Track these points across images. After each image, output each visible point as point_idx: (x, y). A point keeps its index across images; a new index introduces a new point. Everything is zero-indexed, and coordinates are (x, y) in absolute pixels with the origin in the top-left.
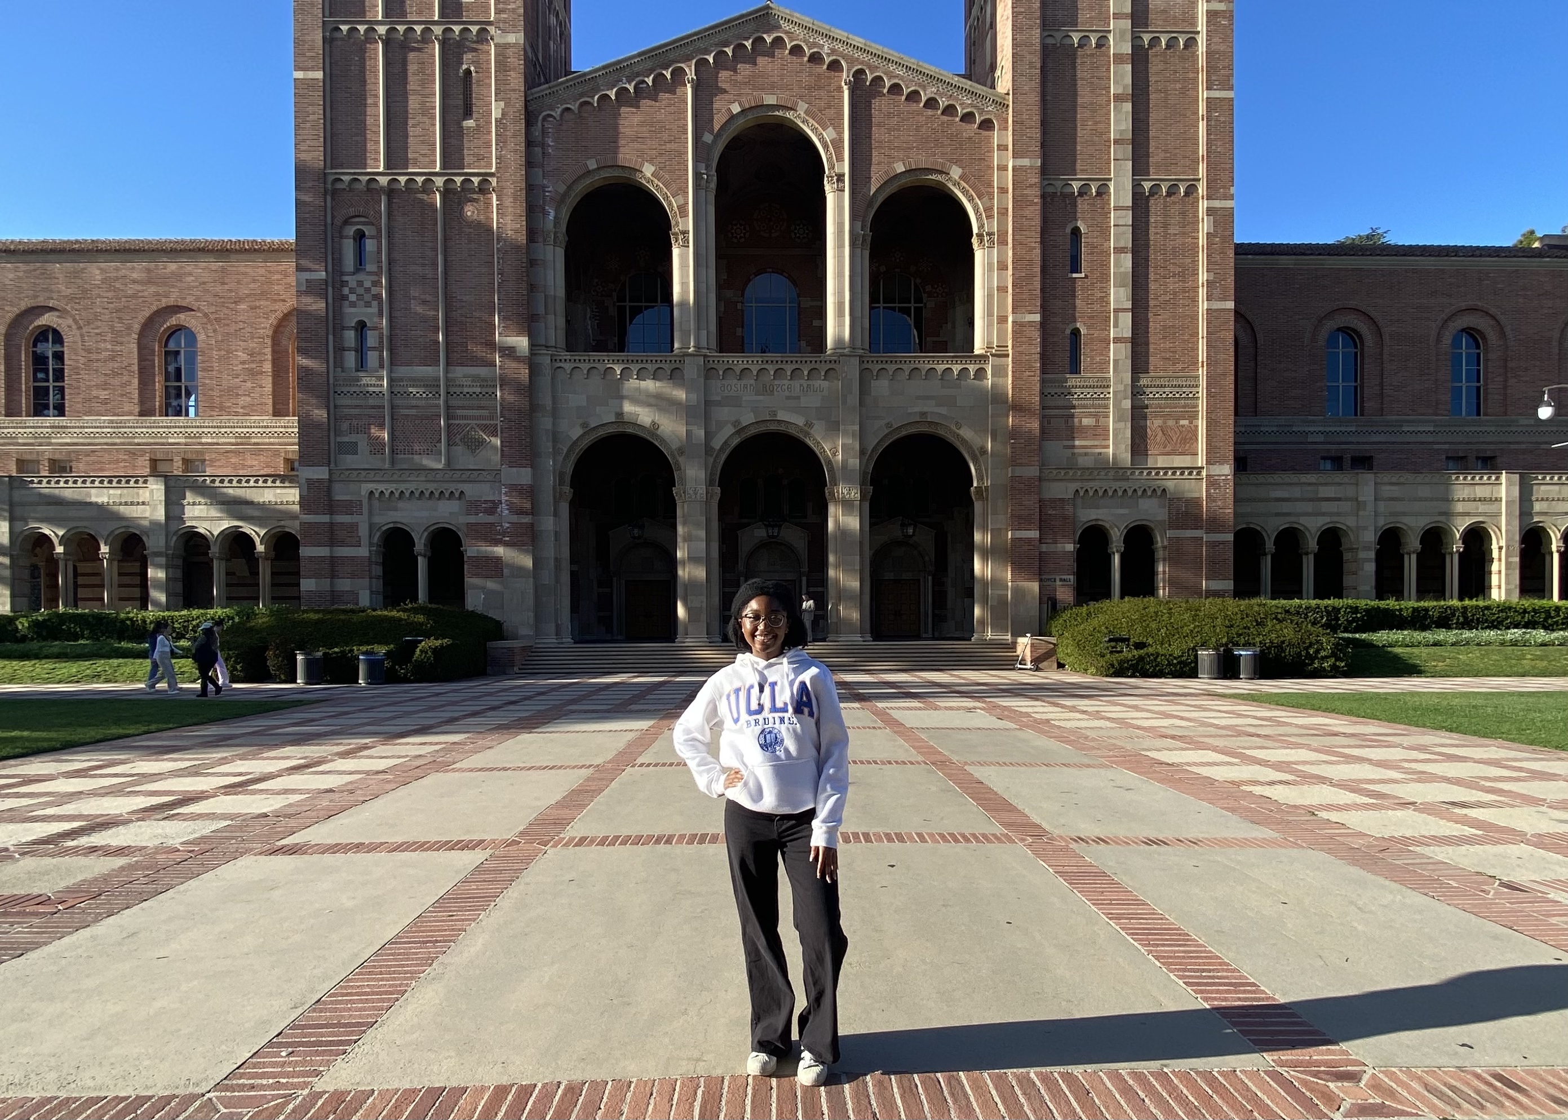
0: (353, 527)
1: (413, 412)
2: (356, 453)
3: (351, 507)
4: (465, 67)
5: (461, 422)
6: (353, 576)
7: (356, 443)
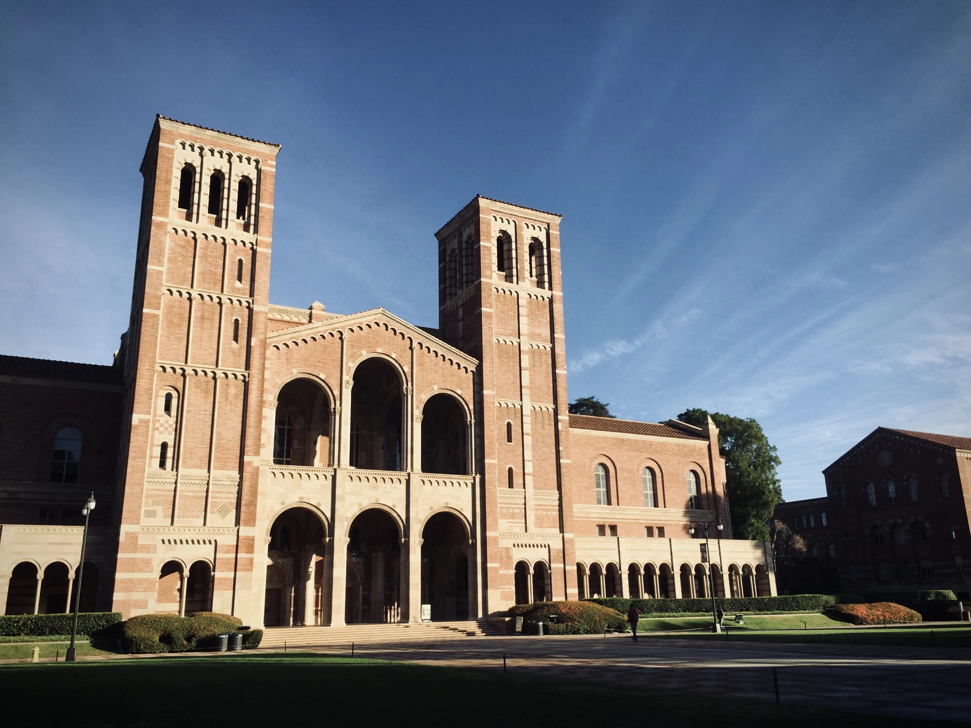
0: (148, 562)
1: (191, 494)
2: (155, 517)
3: (147, 549)
4: (235, 318)
5: (218, 500)
6: (146, 590)
7: (155, 512)
